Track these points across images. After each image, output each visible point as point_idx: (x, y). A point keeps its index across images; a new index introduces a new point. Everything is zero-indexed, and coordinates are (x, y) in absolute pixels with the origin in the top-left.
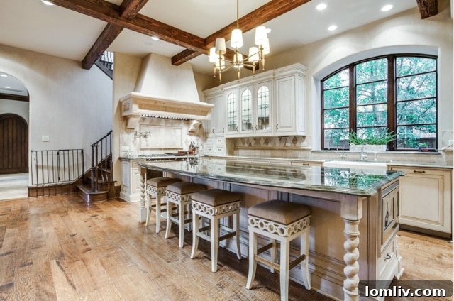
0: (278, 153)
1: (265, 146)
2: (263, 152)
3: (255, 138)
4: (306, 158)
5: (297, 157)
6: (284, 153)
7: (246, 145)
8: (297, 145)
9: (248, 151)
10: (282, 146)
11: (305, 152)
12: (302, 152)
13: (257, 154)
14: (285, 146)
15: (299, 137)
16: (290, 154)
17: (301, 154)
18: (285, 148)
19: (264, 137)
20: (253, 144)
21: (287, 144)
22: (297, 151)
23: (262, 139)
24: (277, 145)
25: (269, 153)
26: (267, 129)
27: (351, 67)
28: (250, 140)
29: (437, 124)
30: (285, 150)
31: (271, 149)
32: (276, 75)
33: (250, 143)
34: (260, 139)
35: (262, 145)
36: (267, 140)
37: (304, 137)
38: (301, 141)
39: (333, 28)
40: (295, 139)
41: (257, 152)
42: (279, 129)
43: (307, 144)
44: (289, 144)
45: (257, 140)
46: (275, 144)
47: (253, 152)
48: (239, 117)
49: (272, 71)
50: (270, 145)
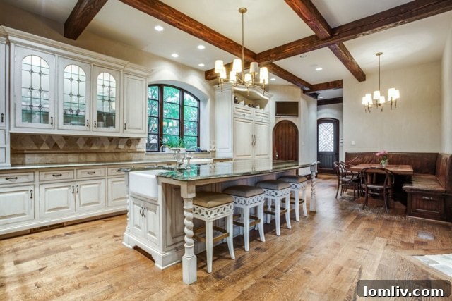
0: (108, 157)
1: (87, 148)
2: (82, 157)
3: (66, 138)
4: (140, 160)
5: (131, 161)
6: (116, 157)
7: (45, 147)
8: (132, 147)
9: (50, 158)
10: (113, 148)
11: (140, 154)
12: (136, 155)
13: (71, 160)
14: (117, 148)
15: (133, 139)
16: (123, 157)
17: (136, 156)
18: (118, 151)
19: (84, 137)
20: (61, 146)
21: (119, 147)
22: (131, 154)
23: (81, 138)
24: (106, 147)
25: (93, 158)
26: (111, 129)
27: (161, 86)
28: (56, 140)
29: (198, 137)
30: (117, 152)
31: (96, 153)
32: (127, 69)
33: (56, 144)
34: (76, 138)
35: (81, 147)
36: (90, 140)
37: (138, 139)
38: (136, 144)
39: (175, 56)
40: (129, 141)
41: (71, 158)
42: (127, 130)
43: (142, 146)
44: (122, 147)
45: (70, 140)
46: (103, 145)
47: (61, 158)
48: (56, 103)
49: (125, 62)
50: (94, 148)
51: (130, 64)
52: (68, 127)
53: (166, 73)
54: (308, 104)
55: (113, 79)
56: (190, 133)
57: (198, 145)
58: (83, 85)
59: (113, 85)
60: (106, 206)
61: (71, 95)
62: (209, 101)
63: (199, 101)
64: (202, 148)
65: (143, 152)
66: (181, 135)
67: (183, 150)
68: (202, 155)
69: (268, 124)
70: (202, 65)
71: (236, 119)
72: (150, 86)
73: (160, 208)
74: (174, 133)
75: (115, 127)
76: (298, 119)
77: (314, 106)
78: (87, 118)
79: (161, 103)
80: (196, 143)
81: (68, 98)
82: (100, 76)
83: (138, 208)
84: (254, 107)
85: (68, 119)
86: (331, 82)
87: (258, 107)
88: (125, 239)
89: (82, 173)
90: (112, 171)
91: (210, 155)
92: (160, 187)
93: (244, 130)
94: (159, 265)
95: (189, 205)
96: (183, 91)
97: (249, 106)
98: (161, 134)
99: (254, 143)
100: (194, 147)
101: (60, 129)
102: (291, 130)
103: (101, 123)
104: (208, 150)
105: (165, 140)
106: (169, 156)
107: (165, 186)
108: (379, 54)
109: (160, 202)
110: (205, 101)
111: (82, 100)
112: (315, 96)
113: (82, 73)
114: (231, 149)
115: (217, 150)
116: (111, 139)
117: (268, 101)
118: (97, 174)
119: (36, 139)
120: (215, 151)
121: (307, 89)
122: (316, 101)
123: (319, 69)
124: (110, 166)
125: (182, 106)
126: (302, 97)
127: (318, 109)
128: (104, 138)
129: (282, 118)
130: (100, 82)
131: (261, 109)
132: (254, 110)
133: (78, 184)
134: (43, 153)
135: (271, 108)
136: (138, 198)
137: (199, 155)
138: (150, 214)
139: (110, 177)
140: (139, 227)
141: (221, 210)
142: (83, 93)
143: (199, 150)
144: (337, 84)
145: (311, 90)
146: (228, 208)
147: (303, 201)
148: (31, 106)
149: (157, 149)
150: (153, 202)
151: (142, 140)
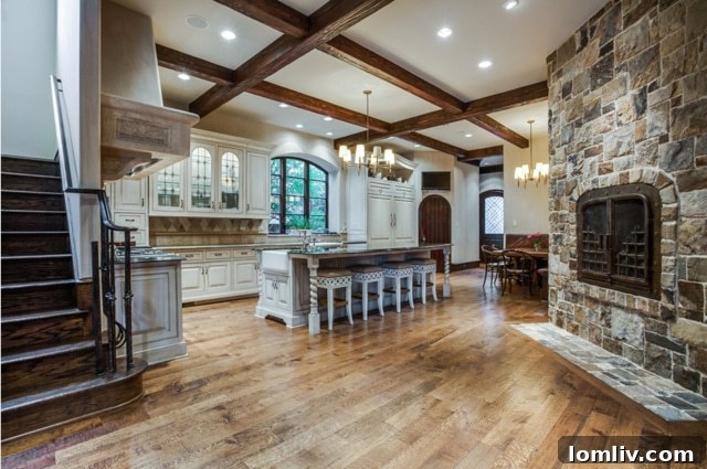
0: (230, 239)
1: (210, 230)
2: (205, 239)
3: (191, 219)
4: (262, 243)
5: (253, 243)
6: (237, 239)
7: (172, 229)
8: (254, 229)
9: (177, 240)
10: (235, 230)
11: (262, 237)
12: (258, 237)
14: (239, 230)
15: (256, 220)
16: (245, 239)
17: (257, 239)
18: (240, 233)
19: (207, 219)
20: (186, 228)
21: (241, 228)
22: (253, 237)
24: (228, 229)
25: (216, 240)
26: (234, 210)
27: (283, 159)
28: (181, 221)
29: (327, 216)
30: (239, 235)
31: (219, 235)
32: (250, 146)
33: (182, 227)
34: (200, 219)
35: (204, 229)
36: (213, 222)
37: (260, 220)
38: (258, 226)
39: (299, 126)
40: (252, 223)
41: (195, 240)
42: (250, 211)
43: (264, 228)
44: (243, 228)
45: (195, 222)
46: (225, 227)
47: (186, 239)
48: (185, 185)
49: (248, 140)
50: (217, 230)
51: (253, 142)
52: (195, 209)
53: (290, 145)
54: (466, 174)
55: (236, 159)
56: (316, 212)
57: (327, 227)
58: (209, 166)
59: (237, 165)
60: (232, 289)
61: (198, 177)
62: (339, 174)
63: (327, 173)
64: (331, 229)
65: (265, 235)
66: (307, 214)
67: (309, 232)
68: (331, 238)
69: (412, 200)
70: (330, 134)
71: (370, 196)
72: (273, 159)
73: (290, 280)
74: (298, 212)
75: (238, 208)
76: (450, 193)
77: (475, 176)
78: (213, 199)
79: (284, 178)
80: (323, 224)
81: (195, 181)
82: (224, 157)
83: (270, 282)
84: (394, 179)
85: (195, 201)
86: (491, 148)
87: (400, 179)
88: (258, 311)
89: (210, 255)
90: (237, 254)
91: (340, 238)
92: (291, 262)
93: (381, 208)
94: (289, 326)
95: (314, 274)
96: (308, 163)
97: (389, 179)
98: (283, 214)
99: (393, 223)
100: (322, 229)
101: (189, 211)
102: (441, 207)
103: (225, 204)
104: (338, 232)
105: (288, 220)
106: (293, 239)
107: (295, 260)
108: (531, 122)
109: (291, 274)
110: (335, 173)
111: (209, 182)
112: (477, 163)
113: (208, 155)
114: (364, 232)
115: (350, 232)
116: (233, 220)
117: (411, 171)
118: (224, 256)
119: (165, 221)
120: (346, 234)
121: (461, 156)
122: (478, 168)
123: (468, 136)
124: (235, 249)
125: (307, 181)
126: (456, 165)
127: (481, 180)
128: (226, 219)
129: (431, 192)
130: (224, 163)
131: (403, 181)
132: (393, 183)
133: (207, 265)
134: (170, 236)
135: (416, 180)
136: (270, 274)
137: (327, 238)
138: (282, 285)
139: (236, 259)
140: (271, 299)
141: (341, 281)
142: (209, 174)
143: (327, 232)
144: (497, 150)
145: (468, 157)
146: (346, 280)
147: (432, 284)
148: (165, 190)
149: (278, 231)
150: (285, 275)
151: (264, 222)
